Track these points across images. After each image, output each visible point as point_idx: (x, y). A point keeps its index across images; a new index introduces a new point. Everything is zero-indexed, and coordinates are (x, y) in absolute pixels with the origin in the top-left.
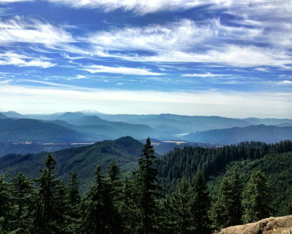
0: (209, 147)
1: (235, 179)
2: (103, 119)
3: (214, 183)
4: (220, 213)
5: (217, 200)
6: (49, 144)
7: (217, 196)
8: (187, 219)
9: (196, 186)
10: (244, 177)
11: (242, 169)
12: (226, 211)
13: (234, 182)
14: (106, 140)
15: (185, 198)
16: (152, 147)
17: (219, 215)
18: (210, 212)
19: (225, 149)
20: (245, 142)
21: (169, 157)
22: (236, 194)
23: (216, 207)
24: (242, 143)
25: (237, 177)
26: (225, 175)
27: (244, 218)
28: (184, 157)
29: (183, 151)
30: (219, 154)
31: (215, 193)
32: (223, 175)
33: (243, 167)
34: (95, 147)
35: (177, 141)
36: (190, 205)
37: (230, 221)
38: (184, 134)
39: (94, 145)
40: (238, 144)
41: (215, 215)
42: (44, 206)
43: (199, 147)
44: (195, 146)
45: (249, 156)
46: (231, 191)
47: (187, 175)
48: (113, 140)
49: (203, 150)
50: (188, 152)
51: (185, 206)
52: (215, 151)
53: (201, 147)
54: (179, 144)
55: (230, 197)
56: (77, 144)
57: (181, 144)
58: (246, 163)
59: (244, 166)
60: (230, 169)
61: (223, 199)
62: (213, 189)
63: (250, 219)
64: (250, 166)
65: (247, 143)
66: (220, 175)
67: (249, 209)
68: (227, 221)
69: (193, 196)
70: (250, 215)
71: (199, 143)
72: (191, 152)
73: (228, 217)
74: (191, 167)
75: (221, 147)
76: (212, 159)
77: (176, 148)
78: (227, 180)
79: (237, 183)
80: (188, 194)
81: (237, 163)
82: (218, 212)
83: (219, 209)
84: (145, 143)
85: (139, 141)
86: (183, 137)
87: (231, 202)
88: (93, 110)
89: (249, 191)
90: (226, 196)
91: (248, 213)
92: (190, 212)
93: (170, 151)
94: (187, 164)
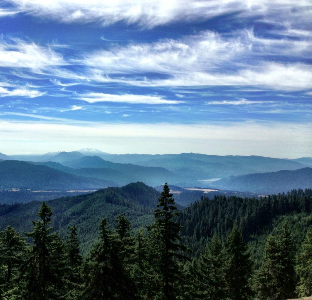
0: (248, 197)
1: (285, 237)
2: (106, 159)
3: (257, 244)
4: (266, 282)
5: (261, 266)
6: (41, 192)
7: (261, 261)
8: (220, 288)
9: (232, 246)
10: (297, 236)
11: (295, 226)
12: (273, 281)
13: (284, 242)
14: (111, 186)
15: (217, 261)
16: (171, 195)
17: (265, 285)
18: (251, 281)
19: (271, 199)
20: (297, 190)
21: (194, 209)
22: (286, 258)
23: (260, 274)
24: (294, 192)
25: (287, 235)
26: (272, 233)
27: (299, 290)
28: (214, 210)
29: (213, 201)
30: (262, 206)
31: (258, 256)
32: (269, 233)
33: (296, 223)
34: (97, 195)
35: (204, 188)
36: (224, 270)
37: (280, 293)
38: (213, 180)
39: (95, 192)
40: (288, 192)
41: (259, 285)
42: (38, 266)
43: (234, 196)
44: (230, 196)
45: (304, 208)
46: (280, 254)
47: (219, 233)
48: (120, 187)
49: (241, 200)
50: (219, 203)
51: (218, 272)
52: (257, 201)
53: (237, 197)
54: (207, 193)
55: (278, 262)
56: (75, 191)
57: (210, 193)
58: (300, 218)
59: (298, 221)
60: (278, 226)
61: (270, 264)
62: (255, 252)
63: (308, 292)
64: (305, 221)
65: (300, 191)
66: (265, 234)
67: (306, 278)
68: (276, 294)
69: (228, 259)
70: (307, 286)
71: (234, 191)
72: (223, 203)
73: (277, 288)
74: (225, 223)
75: (264, 196)
76: (254, 213)
77: (204, 198)
78: (274, 239)
79: (287, 243)
80: (221, 256)
81: (287, 217)
82: (263, 281)
83: (264, 278)
84: (162, 190)
85: (153, 188)
86: (213, 183)
87: (280, 268)
88: (94, 149)
89: (304, 254)
90: (273, 261)
91: (304, 284)
92: (224, 280)
93: (196, 202)
94: (219, 218)
